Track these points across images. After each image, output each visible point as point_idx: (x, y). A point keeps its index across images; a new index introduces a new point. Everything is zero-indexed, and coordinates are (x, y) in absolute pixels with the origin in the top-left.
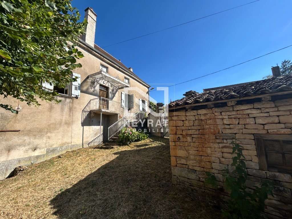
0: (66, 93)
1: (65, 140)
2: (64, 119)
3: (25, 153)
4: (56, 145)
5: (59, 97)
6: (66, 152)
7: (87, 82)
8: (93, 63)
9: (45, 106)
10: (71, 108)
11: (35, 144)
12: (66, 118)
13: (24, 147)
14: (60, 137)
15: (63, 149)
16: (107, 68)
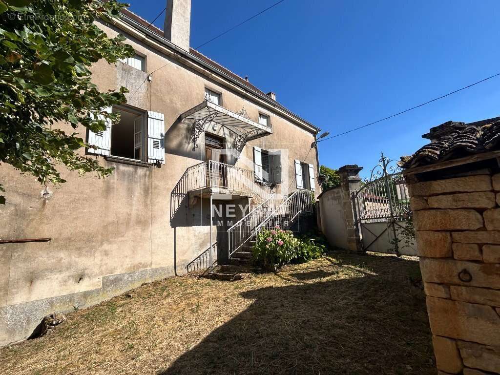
0: (137, 157)
1: (139, 259)
2: (134, 213)
3: (61, 286)
4: (121, 270)
5: (123, 166)
6: (141, 283)
7: (179, 129)
8: (189, 87)
9: (95, 187)
10: (148, 189)
11: (81, 266)
12: (138, 210)
13: (60, 274)
14: (128, 252)
15: (136, 277)
16: (219, 95)
